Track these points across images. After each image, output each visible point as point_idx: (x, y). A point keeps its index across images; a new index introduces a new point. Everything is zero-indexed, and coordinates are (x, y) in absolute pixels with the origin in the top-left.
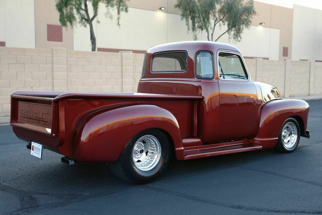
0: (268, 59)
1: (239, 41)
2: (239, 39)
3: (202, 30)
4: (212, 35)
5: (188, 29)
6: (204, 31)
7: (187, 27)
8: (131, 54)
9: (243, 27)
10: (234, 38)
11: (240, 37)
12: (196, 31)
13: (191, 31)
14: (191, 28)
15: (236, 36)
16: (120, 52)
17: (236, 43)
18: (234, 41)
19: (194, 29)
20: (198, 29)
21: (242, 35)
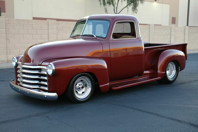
0: (161, 25)
1: (136, 13)
2: (136, 11)
3: (110, 4)
4: (116, 8)
5: (101, 4)
6: (111, 5)
7: (99, 3)
8: (55, 21)
9: (138, 3)
10: (133, 11)
11: (136, 9)
12: (106, 5)
13: (103, 5)
14: (102, 3)
15: (134, 9)
16: (47, 20)
17: (134, 14)
18: (133, 13)
19: (104, 4)
20: (107, 4)
21: (138, 8)
